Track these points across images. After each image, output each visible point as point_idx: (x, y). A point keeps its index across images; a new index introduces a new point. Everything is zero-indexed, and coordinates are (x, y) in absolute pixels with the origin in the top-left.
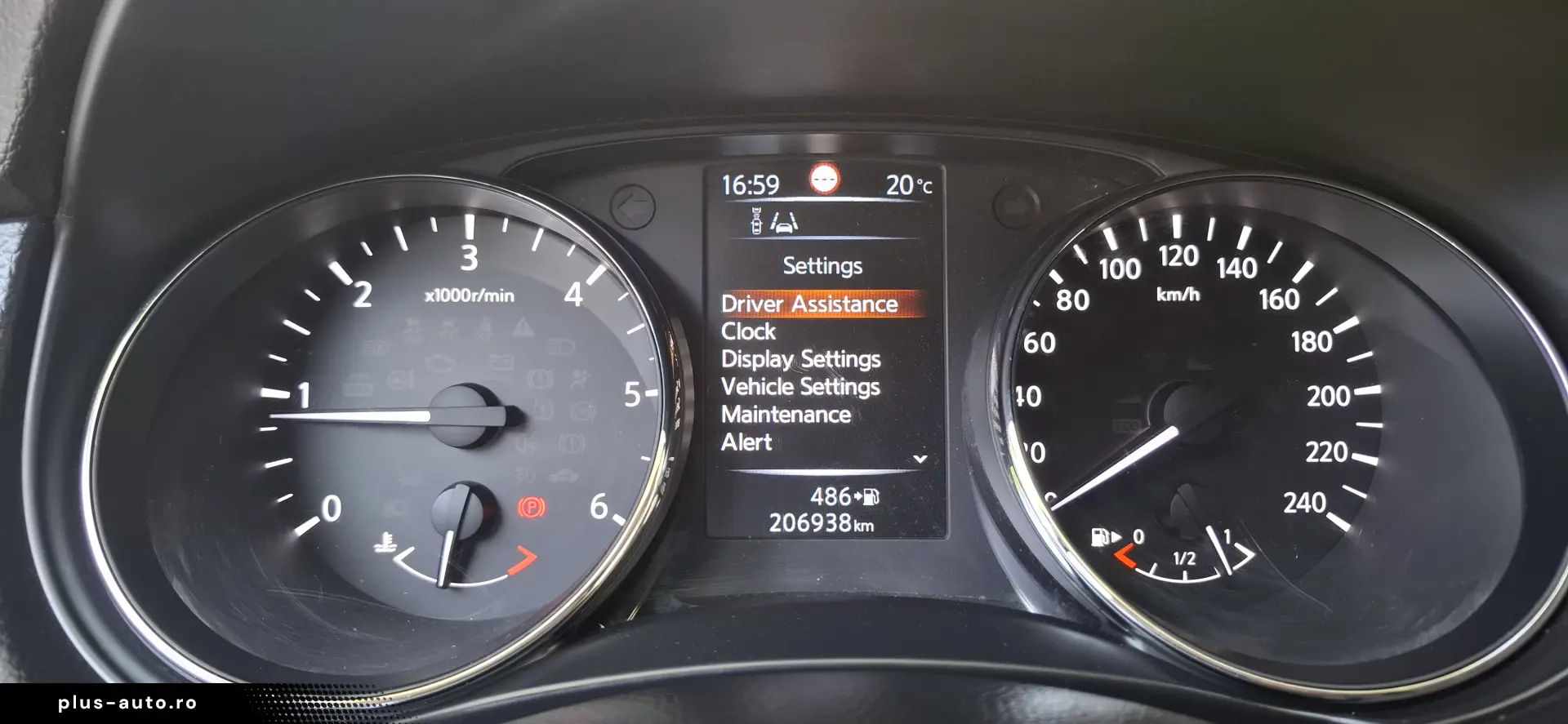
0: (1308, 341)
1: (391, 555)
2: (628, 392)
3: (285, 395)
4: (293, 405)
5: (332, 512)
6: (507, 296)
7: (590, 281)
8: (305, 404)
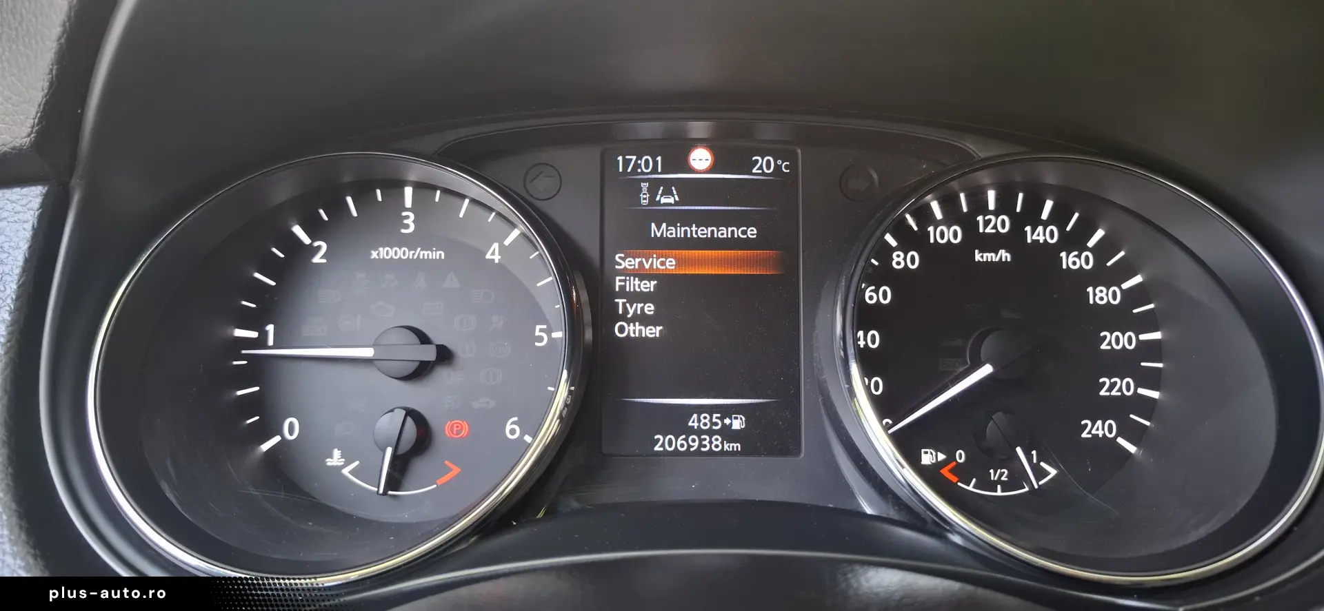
0: (1101, 295)
1: (338, 469)
2: (537, 333)
3: (254, 334)
4: (261, 342)
5: (291, 432)
6: (439, 254)
7: (507, 242)
8: (271, 342)
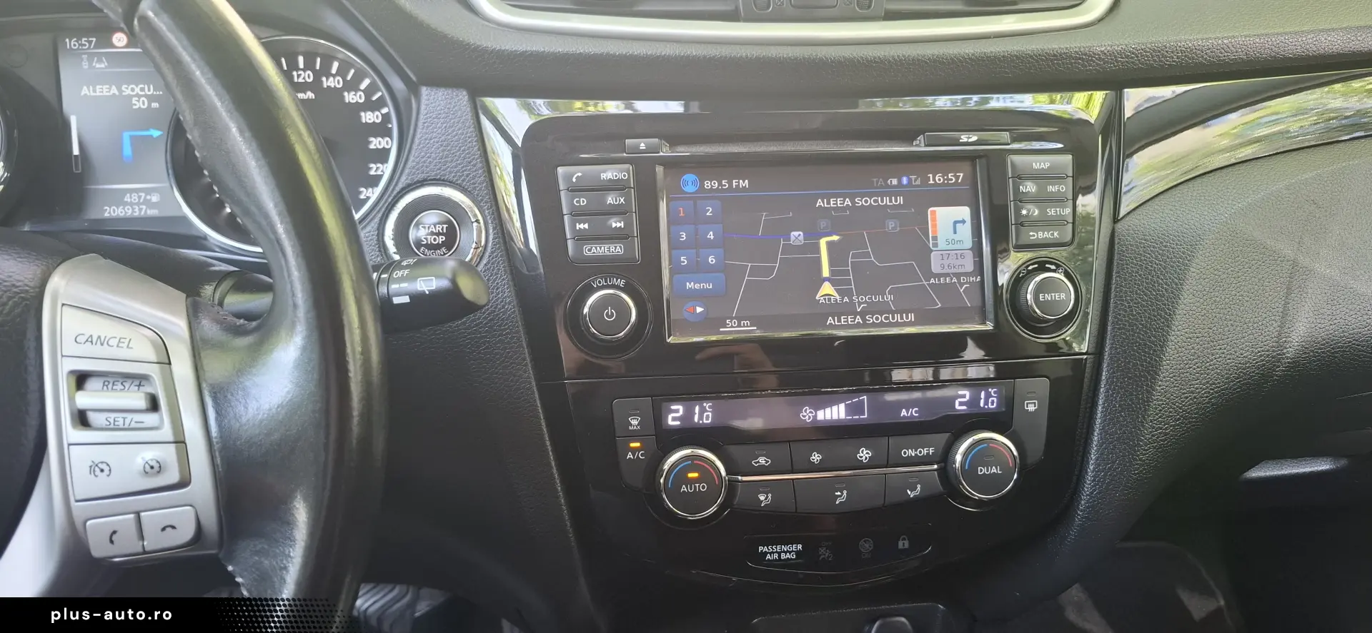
0: (369, 117)
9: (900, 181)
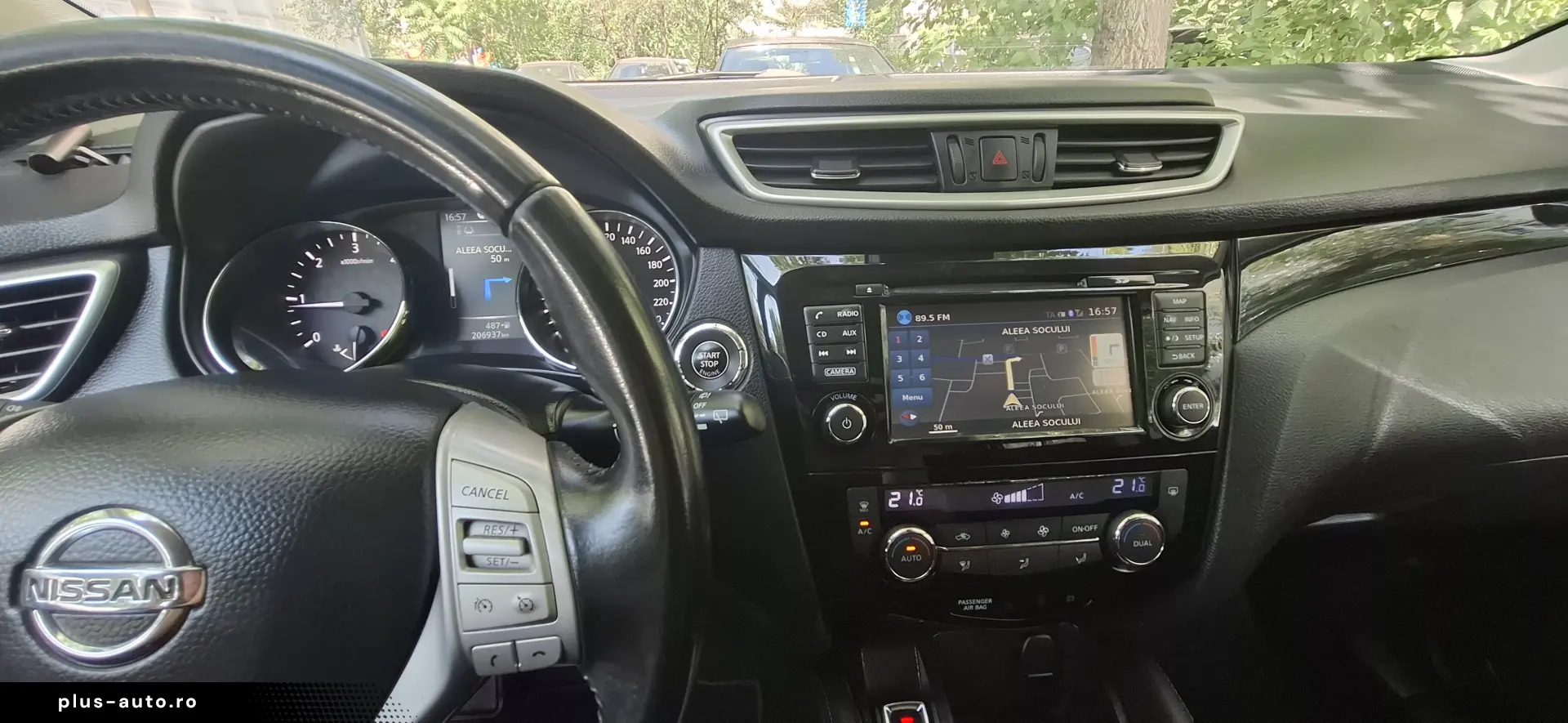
0: (654, 265)
1: (338, 353)
3: (295, 299)
4: (299, 302)
5: (317, 338)
6: (368, 263)
9: (1067, 314)
